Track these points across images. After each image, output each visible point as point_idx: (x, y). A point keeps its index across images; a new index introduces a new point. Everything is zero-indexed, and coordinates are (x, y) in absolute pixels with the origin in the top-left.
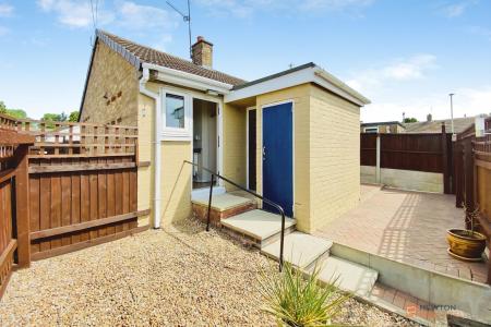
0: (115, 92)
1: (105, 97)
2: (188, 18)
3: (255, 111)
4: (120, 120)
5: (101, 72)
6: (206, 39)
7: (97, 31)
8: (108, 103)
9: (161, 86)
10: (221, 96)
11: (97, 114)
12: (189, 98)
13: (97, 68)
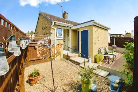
0: (45, 27)
1: (42, 28)
2: (62, 7)
3: (79, 31)
4: (46, 34)
5: (41, 22)
6: (66, 12)
7: (40, 12)
8: (43, 30)
9: (56, 26)
10: (70, 28)
11: (40, 32)
12: (63, 28)
13: (40, 21)
